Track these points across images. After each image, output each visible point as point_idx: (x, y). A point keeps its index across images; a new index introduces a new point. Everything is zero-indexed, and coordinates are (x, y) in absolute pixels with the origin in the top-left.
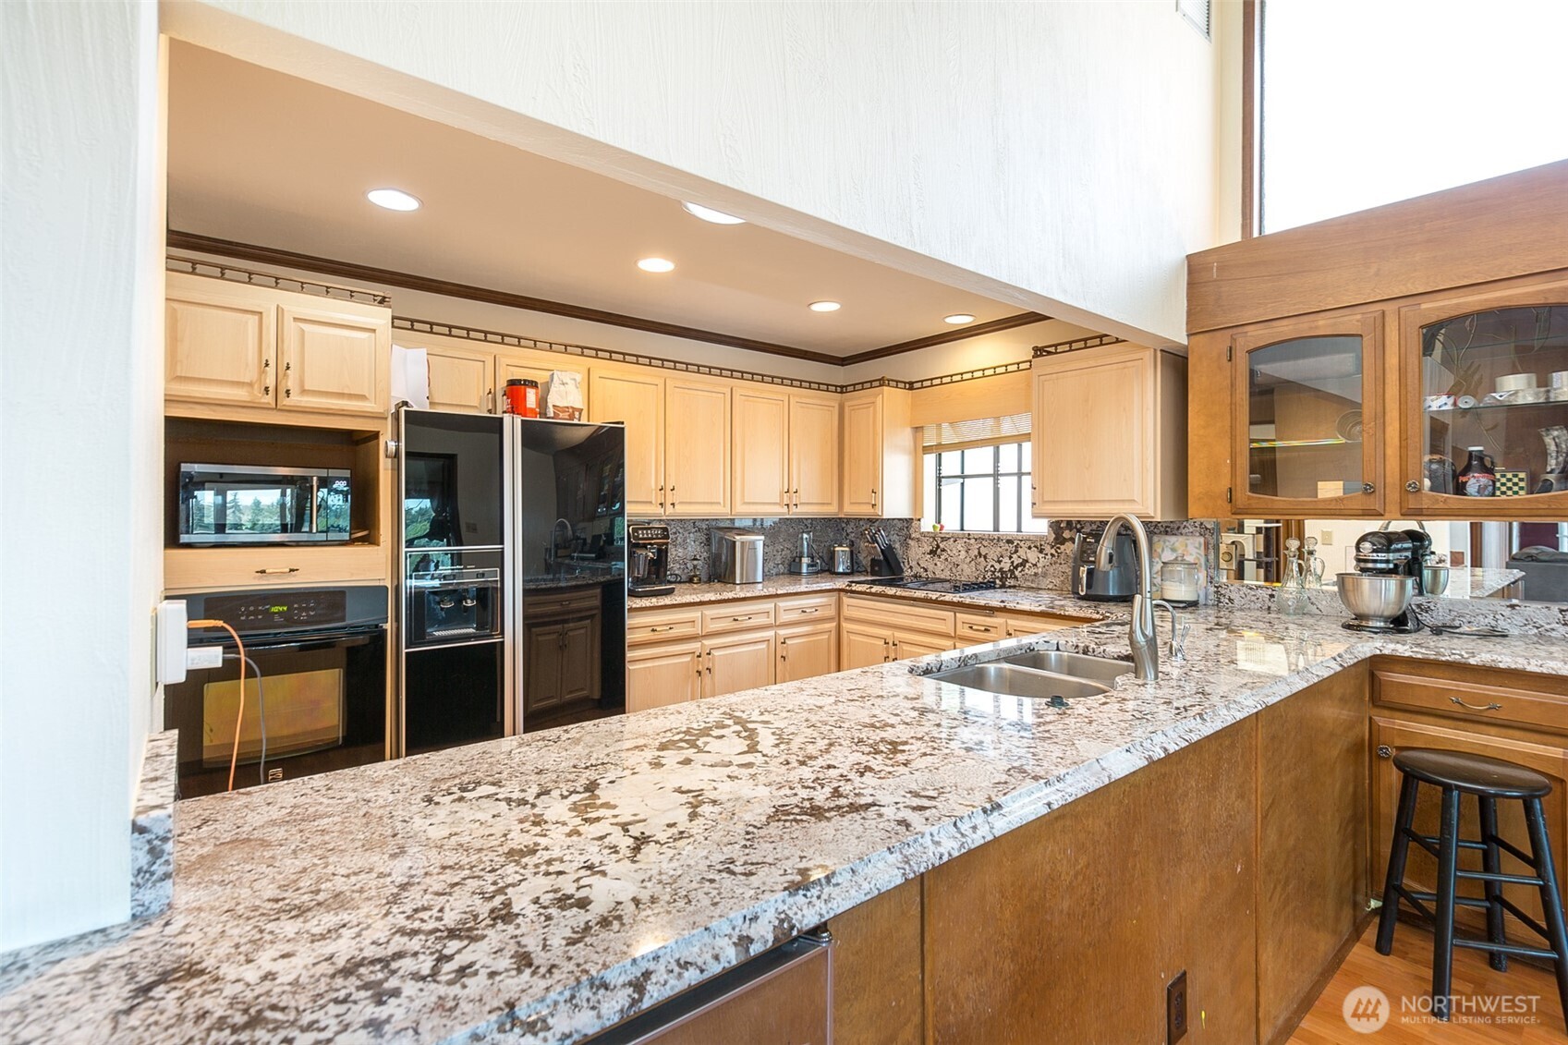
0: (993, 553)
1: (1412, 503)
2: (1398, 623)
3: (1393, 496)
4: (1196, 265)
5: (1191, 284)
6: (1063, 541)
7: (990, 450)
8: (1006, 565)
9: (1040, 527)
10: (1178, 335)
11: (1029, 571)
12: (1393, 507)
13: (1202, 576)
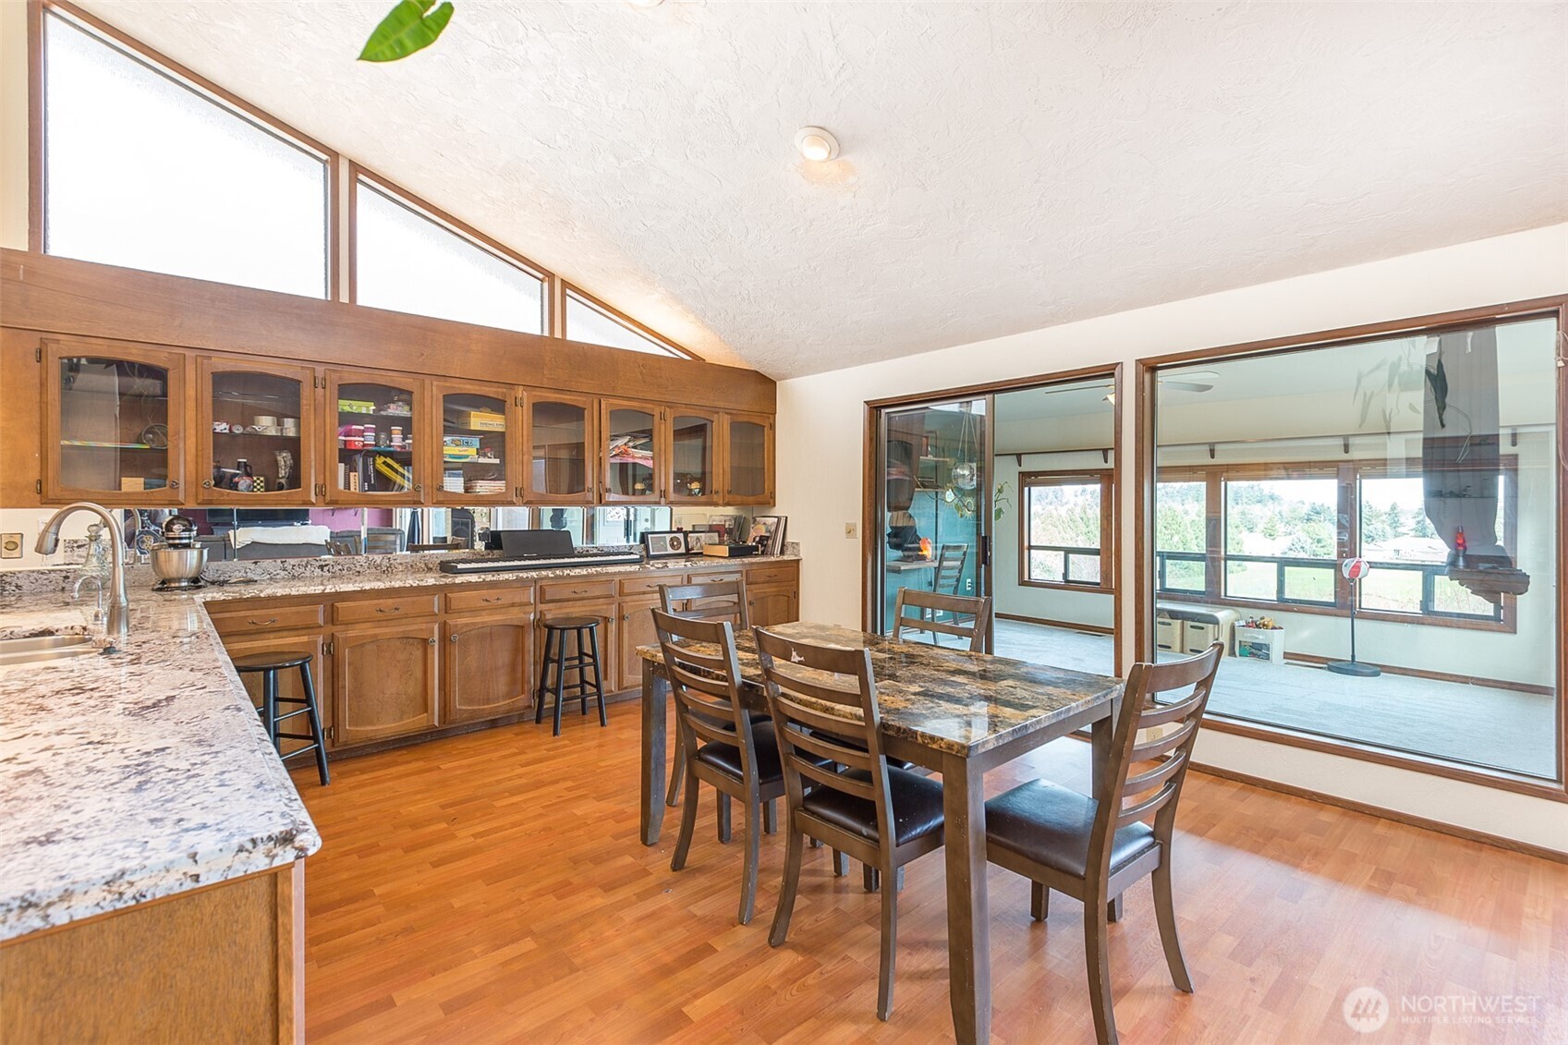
1: (207, 496)
3: (191, 490)
12: (191, 499)
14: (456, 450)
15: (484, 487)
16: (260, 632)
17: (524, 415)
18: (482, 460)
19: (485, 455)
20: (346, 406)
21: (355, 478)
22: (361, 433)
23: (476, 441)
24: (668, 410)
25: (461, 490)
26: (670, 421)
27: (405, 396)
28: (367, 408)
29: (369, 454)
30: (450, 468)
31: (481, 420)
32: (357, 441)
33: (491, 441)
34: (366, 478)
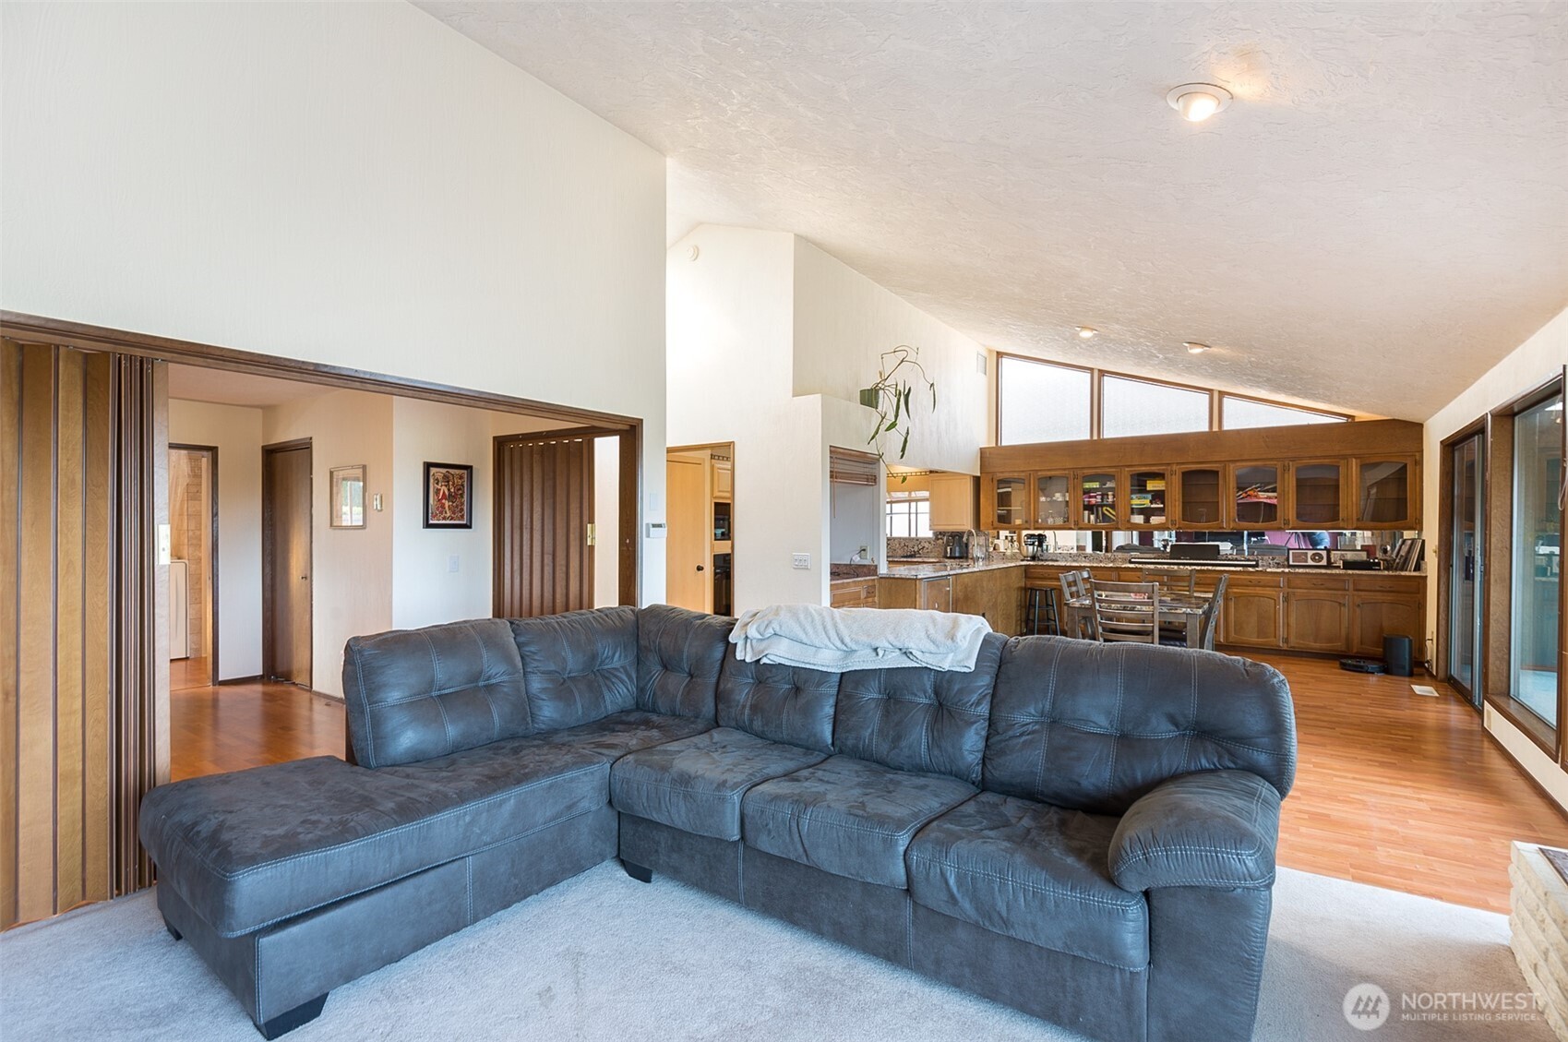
0: (910, 545)
1: (1036, 526)
2: (1033, 558)
3: (1032, 524)
4: (982, 451)
5: (981, 457)
6: (938, 539)
7: (907, 504)
8: (916, 549)
9: (930, 534)
10: (979, 474)
11: (925, 551)
12: (1032, 527)
13: (984, 549)
14: (1138, 502)
15: (1155, 520)
16: (1044, 579)
17: (1176, 481)
18: (1153, 506)
19: (1156, 503)
20: (1087, 485)
21: (1092, 517)
22: (1095, 497)
23: (1150, 496)
24: (1291, 463)
25: (1142, 522)
26: (1292, 470)
27: (1111, 477)
28: (1096, 485)
29: (1098, 506)
30: (1133, 511)
31: (1151, 485)
32: (1093, 501)
33: (1158, 496)
34: (1097, 517)
